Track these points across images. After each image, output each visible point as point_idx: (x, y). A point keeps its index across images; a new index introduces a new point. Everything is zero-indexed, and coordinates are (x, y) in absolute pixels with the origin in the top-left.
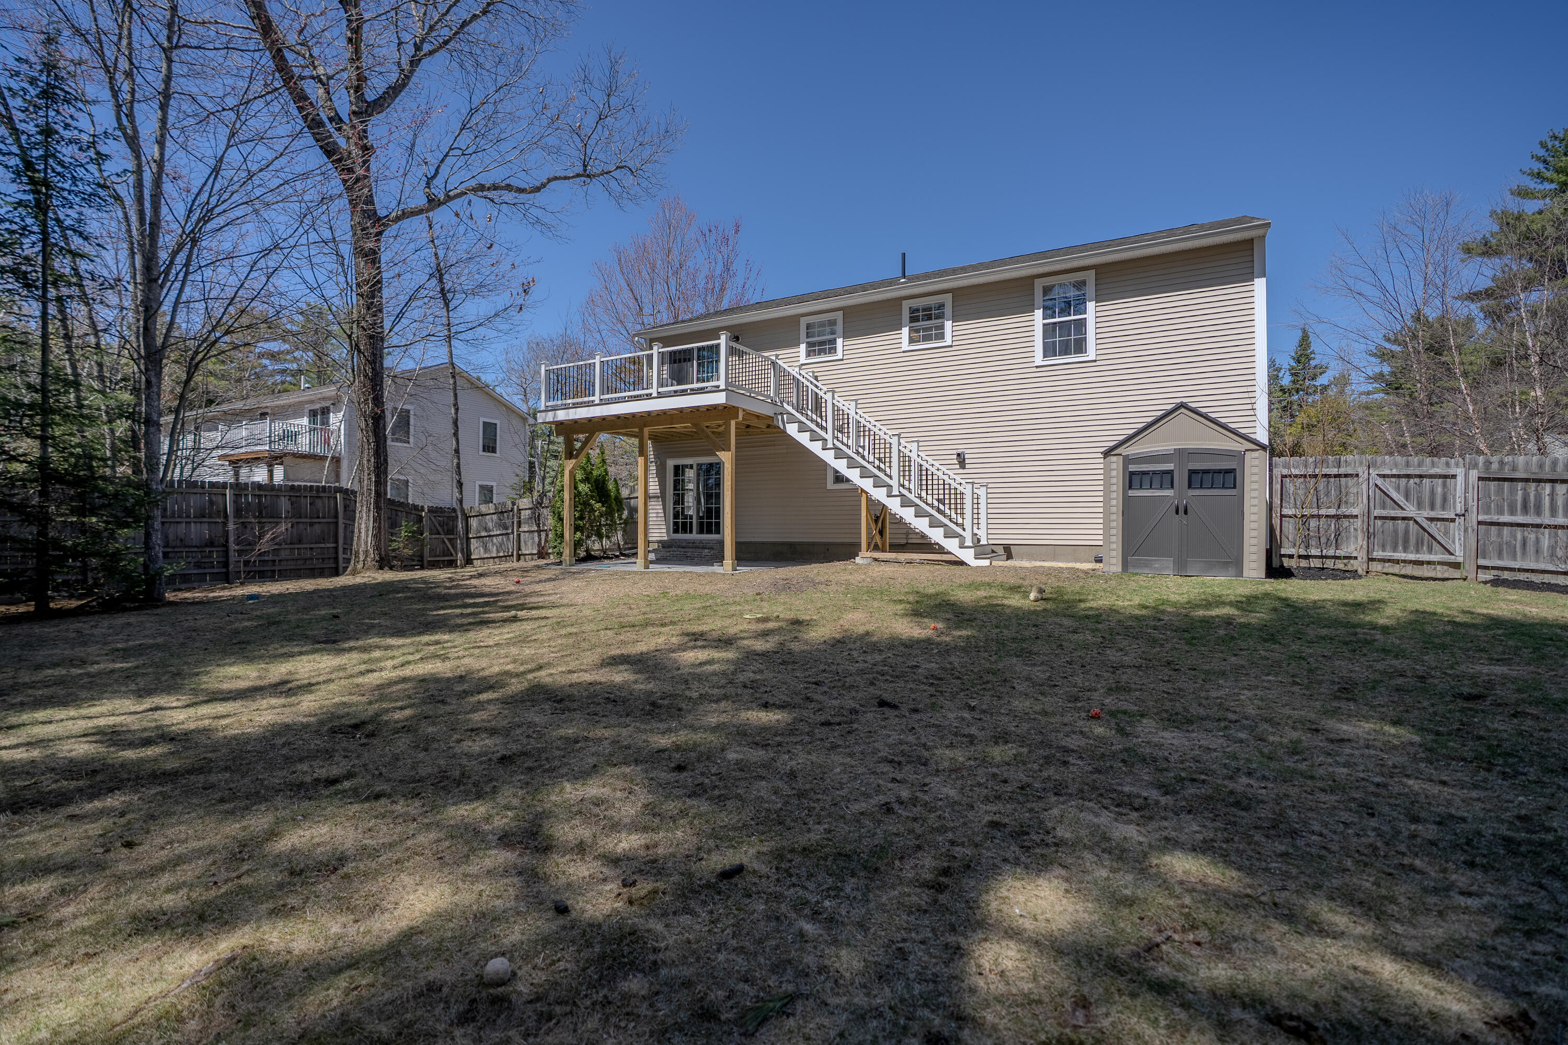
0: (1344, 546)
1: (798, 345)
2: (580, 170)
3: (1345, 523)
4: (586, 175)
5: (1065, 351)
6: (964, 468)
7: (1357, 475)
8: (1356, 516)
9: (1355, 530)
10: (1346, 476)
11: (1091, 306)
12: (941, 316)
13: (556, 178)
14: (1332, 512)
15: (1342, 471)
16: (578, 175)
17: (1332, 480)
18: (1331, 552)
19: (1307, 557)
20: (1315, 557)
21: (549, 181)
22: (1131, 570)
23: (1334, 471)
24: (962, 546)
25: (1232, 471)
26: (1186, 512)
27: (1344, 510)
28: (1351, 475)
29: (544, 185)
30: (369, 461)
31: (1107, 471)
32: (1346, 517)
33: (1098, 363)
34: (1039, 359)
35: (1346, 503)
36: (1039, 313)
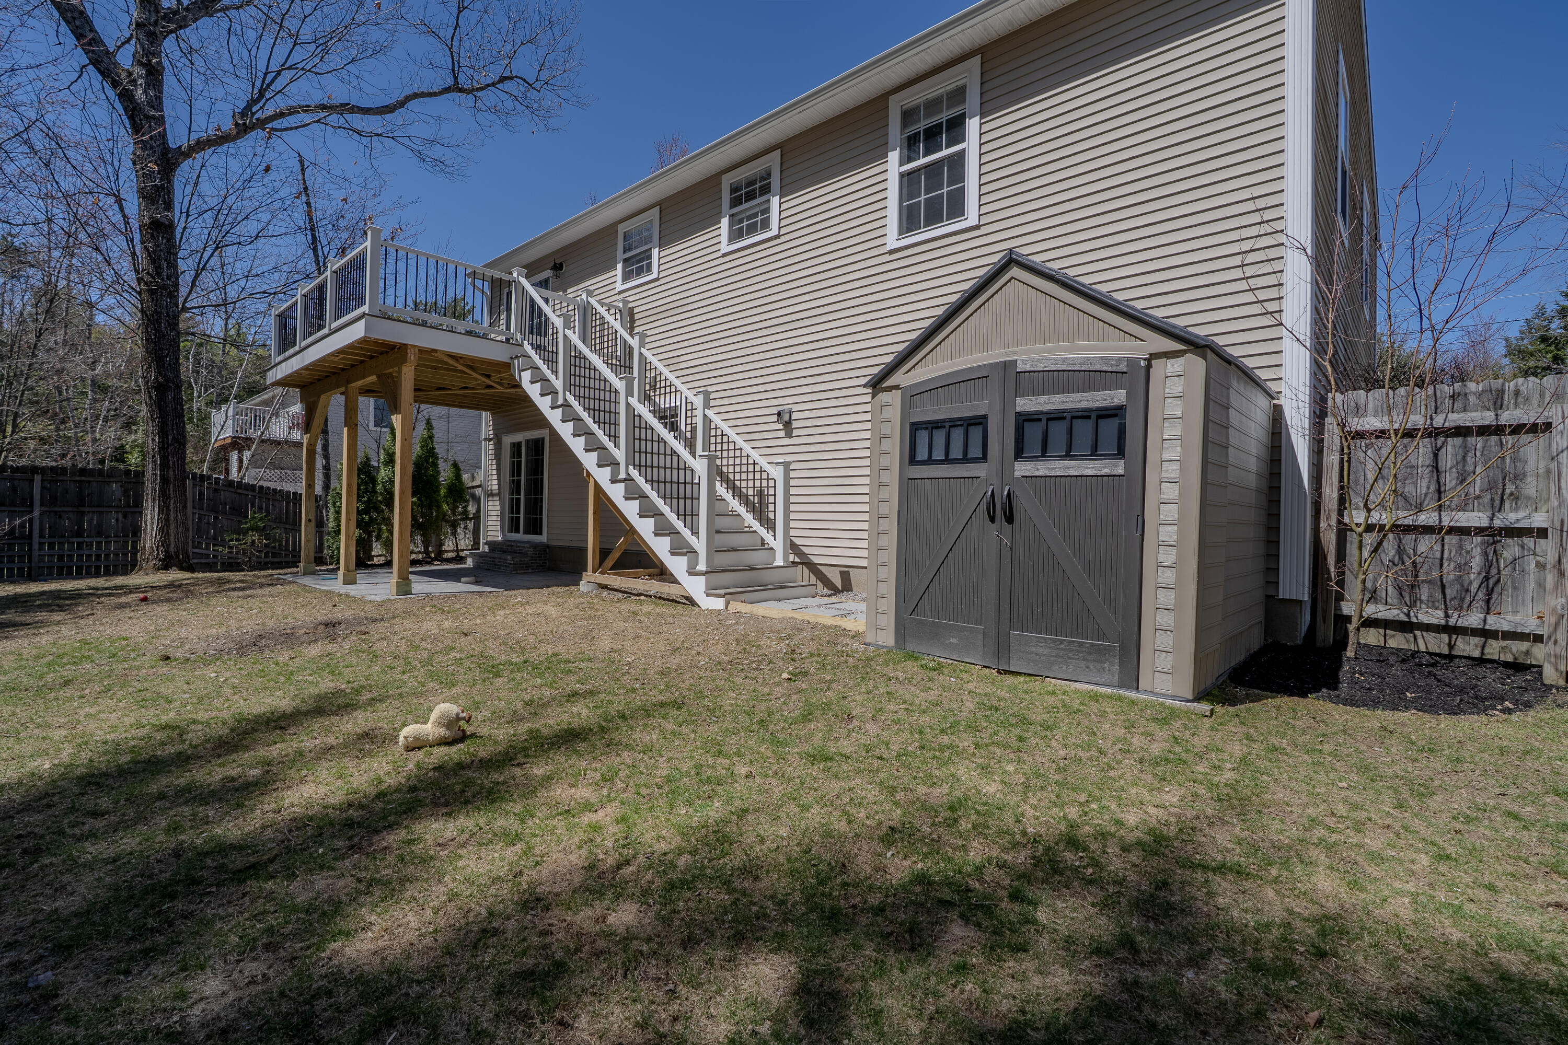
0: (1507, 603)
1: (614, 267)
2: (450, 82)
3: (1511, 549)
4: (456, 88)
5: (934, 217)
6: (789, 435)
7: (1548, 426)
8: (1543, 533)
9: (1541, 566)
10: (1517, 429)
11: (973, 125)
12: (766, 190)
13: (416, 96)
14: (1476, 518)
15: (1509, 417)
16: (447, 90)
17: (1477, 442)
18: (1474, 619)
19: (1406, 627)
20: (1427, 627)
21: (408, 99)
22: (911, 647)
23: (1486, 418)
24: (692, 572)
25: (1116, 412)
26: (1010, 519)
27: (1511, 517)
28: (1534, 429)
29: (402, 104)
30: (153, 440)
31: (879, 422)
32: (1513, 532)
33: (983, 230)
34: (892, 240)
35: (1515, 497)
36: (894, 156)
